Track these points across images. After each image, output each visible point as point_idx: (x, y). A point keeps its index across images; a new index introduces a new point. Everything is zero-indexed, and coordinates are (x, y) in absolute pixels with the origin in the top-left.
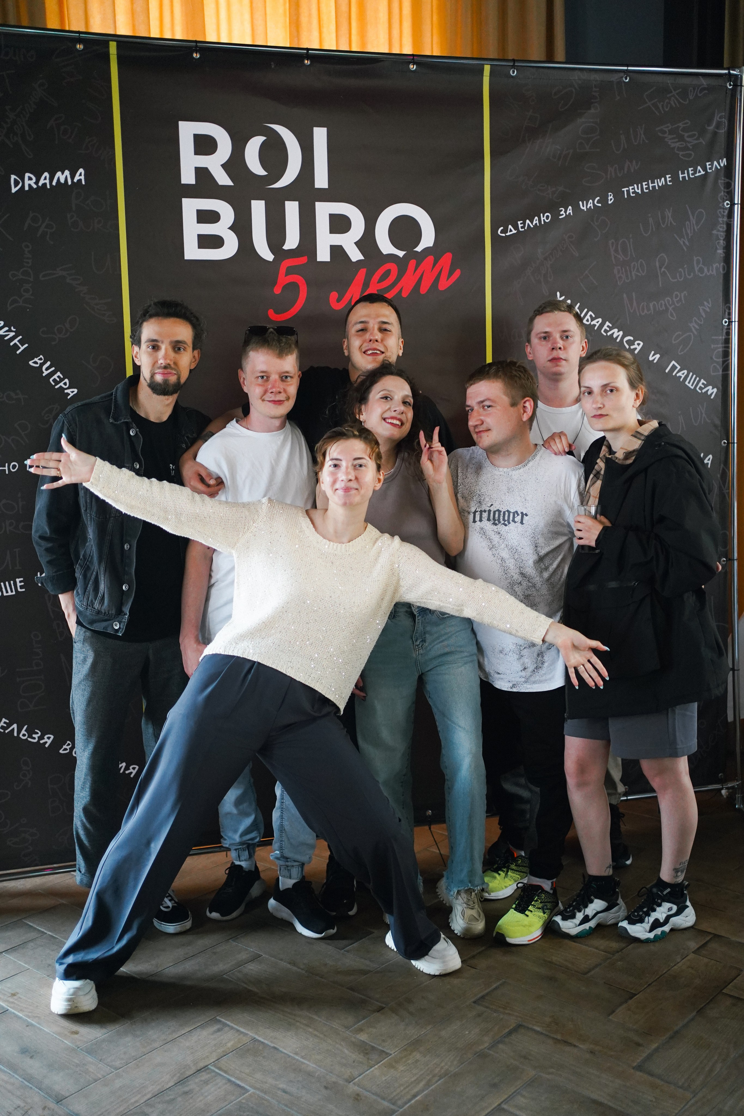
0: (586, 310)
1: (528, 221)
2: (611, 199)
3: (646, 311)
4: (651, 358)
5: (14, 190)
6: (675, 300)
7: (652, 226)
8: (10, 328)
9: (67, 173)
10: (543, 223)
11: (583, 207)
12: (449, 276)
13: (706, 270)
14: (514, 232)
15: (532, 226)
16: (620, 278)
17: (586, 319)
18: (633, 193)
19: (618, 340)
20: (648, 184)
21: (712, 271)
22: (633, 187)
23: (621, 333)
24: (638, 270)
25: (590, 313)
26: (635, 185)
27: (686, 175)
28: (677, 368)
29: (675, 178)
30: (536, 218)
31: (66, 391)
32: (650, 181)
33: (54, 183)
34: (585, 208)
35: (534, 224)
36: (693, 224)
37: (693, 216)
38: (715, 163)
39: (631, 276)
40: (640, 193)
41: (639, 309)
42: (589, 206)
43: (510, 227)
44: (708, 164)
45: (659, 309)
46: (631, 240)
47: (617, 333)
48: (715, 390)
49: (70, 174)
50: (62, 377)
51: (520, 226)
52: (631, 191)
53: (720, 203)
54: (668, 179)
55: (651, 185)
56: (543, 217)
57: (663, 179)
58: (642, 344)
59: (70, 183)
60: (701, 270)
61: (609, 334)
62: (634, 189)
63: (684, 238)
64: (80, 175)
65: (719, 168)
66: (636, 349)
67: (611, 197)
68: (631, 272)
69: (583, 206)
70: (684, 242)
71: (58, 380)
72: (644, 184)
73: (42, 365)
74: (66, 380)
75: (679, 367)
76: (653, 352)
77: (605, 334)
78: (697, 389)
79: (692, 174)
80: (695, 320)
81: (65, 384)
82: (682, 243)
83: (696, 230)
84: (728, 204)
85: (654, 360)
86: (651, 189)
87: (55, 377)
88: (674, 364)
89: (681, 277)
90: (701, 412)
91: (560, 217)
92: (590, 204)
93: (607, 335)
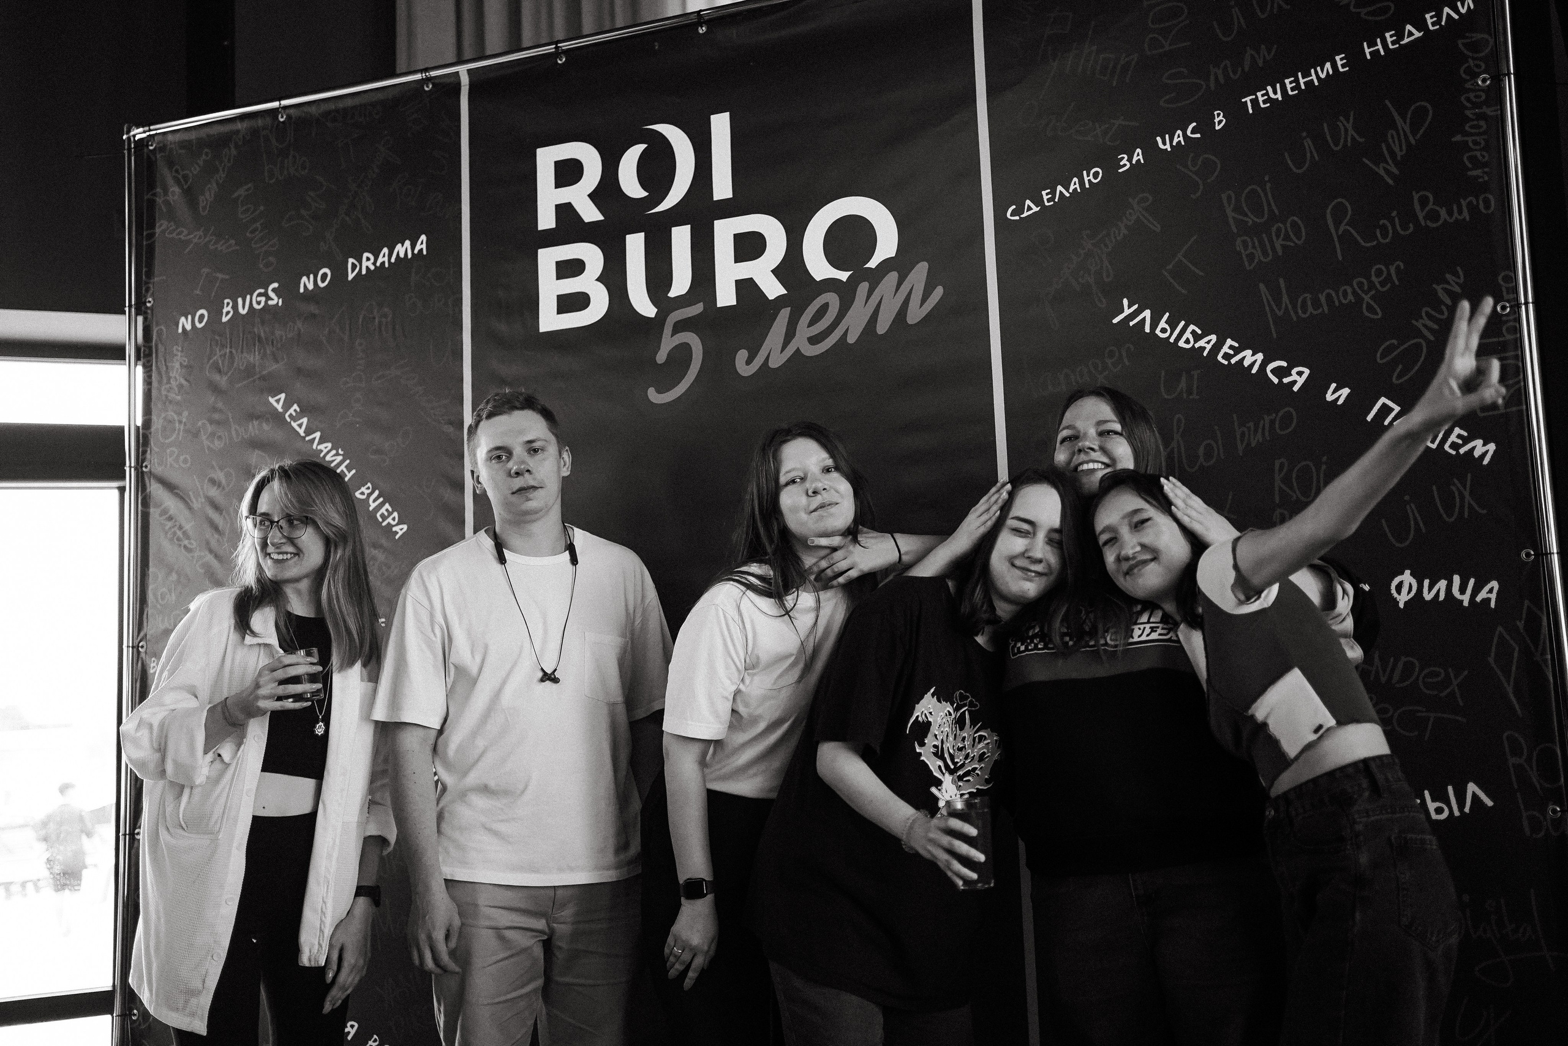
0: (1183, 323)
1: (1060, 188)
2: (1219, 120)
3: (1310, 309)
4: (1330, 397)
5: (351, 277)
6: (1374, 278)
7: (1311, 152)
8: (337, 451)
9: (407, 243)
10: (1087, 186)
11: (1164, 145)
12: (924, 300)
13: (1443, 212)
14: (1035, 209)
15: (1067, 195)
16: (1251, 257)
17: (1184, 338)
18: (1265, 102)
19: (1254, 371)
20: (1297, 81)
21: (1460, 212)
22: (1265, 92)
23: (1260, 357)
24: (1287, 238)
25: (1192, 327)
26: (1269, 88)
27: (1380, 47)
28: (1392, 410)
29: (1355, 57)
30: (1075, 179)
31: (394, 529)
32: (1300, 74)
33: (393, 260)
34: (1168, 147)
35: (1071, 191)
36: (1404, 132)
37: (1404, 117)
38: (1447, 10)
39: (1273, 248)
40: (1280, 99)
41: (1295, 307)
42: (1176, 140)
43: (1028, 202)
44: (1428, 16)
45: (1340, 301)
46: (1268, 185)
47: (1250, 358)
48: (1492, 447)
49: (411, 245)
50: (390, 510)
51: (1045, 198)
52: (1261, 99)
53: (1466, 81)
54: (1339, 63)
55: (1302, 81)
56: (1088, 176)
57: (1328, 65)
58: (1307, 372)
59: (410, 256)
60: (1433, 216)
61: (1233, 361)
62: (1267, 94)
63: (1387, 163)
64: (422, 243)
65: (1456, 17)
66: (1295, 382)
67: (1221, 118)
68: (1271, 241)
69: (1164, 143)
70: (1385, 169)
71: (386, 514)
72: (1287, 81)
73: (370, 495)
74: (395, 514)
75: (1397, 409)
76: (1334, 385)
77: (1226, 363)
78: (1447, 447)
79: (1393, 43)
80: (1427, 314)
81: (394, 519)
82: (1382, 172)
83: (1413, 142)
84: (1484, 81)
85: (1337, 399)
86: (1303, 87)
87: (383, 510)
88: (1384, 405)
89: (1385, 235)
90: (1461, 494)
91: (1120, 171)
92: (1178, 137)
93: (1230, 363)
